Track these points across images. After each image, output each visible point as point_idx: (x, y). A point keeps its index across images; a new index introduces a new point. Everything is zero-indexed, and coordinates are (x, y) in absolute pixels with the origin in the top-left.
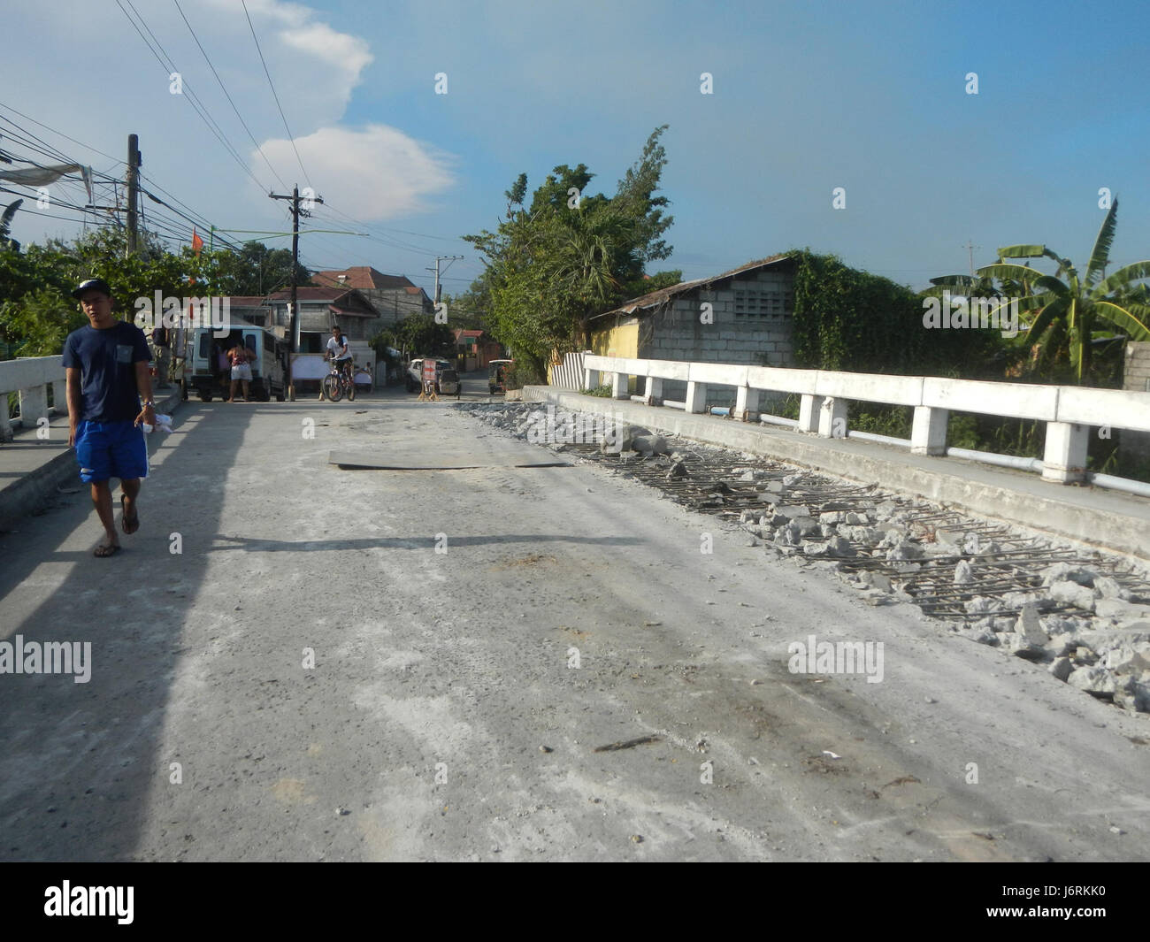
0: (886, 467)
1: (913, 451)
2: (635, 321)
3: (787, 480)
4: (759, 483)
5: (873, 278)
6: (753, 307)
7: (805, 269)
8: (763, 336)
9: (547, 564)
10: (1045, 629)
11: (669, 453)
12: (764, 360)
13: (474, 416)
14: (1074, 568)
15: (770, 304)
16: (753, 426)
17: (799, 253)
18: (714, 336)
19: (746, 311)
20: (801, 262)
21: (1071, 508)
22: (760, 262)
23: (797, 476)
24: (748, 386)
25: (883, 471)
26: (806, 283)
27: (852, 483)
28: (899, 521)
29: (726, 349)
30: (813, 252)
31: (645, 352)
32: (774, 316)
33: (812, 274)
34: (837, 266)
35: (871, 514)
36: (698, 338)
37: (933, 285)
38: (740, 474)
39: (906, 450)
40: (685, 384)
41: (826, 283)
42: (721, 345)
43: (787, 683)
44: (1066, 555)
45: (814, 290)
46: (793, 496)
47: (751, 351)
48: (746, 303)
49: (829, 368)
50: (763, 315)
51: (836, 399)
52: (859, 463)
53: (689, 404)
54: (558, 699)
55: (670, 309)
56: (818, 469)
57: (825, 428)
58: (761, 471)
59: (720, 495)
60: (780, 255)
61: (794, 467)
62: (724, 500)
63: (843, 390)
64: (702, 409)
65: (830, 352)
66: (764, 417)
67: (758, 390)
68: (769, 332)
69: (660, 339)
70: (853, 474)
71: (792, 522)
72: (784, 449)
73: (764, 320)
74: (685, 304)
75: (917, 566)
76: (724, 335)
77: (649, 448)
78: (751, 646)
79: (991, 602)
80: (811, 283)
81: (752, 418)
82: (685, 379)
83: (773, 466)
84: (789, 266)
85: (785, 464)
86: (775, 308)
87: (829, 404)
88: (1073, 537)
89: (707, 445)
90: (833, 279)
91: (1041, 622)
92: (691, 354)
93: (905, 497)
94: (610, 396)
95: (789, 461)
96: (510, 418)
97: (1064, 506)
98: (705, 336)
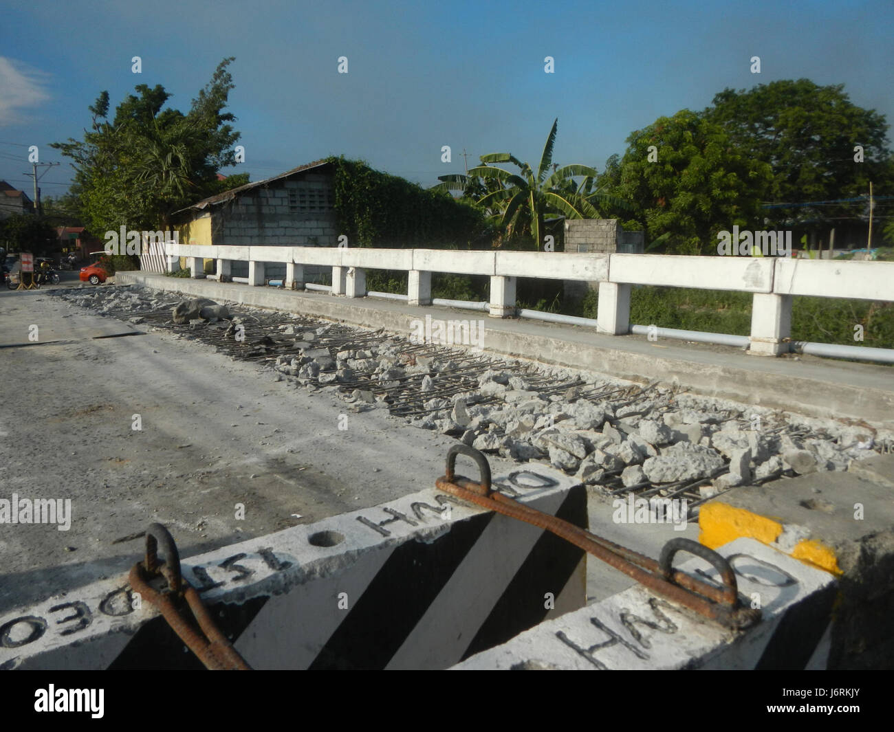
0: (389, 316)
1: (409, 303)
2: (208, 214)
3: (319, 331)
4: (298, 335)
5: (392, 178)
6: (304, 202)
7: (342, 172)
8: (314, 224)
9: (105, 412)
10: (469, 414)
11: (230, 318)
12: (315, 242)
13: (66, 299)
14: (497, 373)
15: (317, 199)
16: (300, 293)
17: (336, 159)
18: (274, 225)
19: (298, 204)
20: (337, 166)
21: (502, 334)
22: (306, 166)
23: (327, 328)
24: (294, 263)
25: (387, 318)
26: (343, 182)
27: (367, 329)
28: (392, 353)
29: (285, 235)
30: (347, 158)
31: (218, 239)
32: (321, 208)
33: (347, 175)
34: (365, 169)
35: (374, 350)
36: (262, 227)
37: (440, 182)
38: (284, 330)
39: (405, 303)
40: (246, 263)
41: (358, 182)
42: (280, 232)
43: (278, 473)
44: (499, 365)
45: (349, 188)
46: (322, 342)
47: (305, 236)
48: (298, 198)
49: (365, 246)
50: (312, 208)
51: (357, 269)
52: (370, 314)
53: (251, 279)
54: (90, 511)
55: (237, 204)
56: (343, 321)
57: (350, 291)
58: (300, 326)
59: (264, 346)
60: (322, 160)
61: (327, 321)
62: (266, 349)
63: (360, 262)
64: (262, 283)
65: (364, 235)
66: (308, 285)
67: (302, 265)
68: (317, 220)
69: (230, 229)
70: (367, 323)
71: (315, 361)
72: (319, 308)
73: (313, 211)
74: (249, 200)
75: (398, 383)
76: (282, 224)
77: (214, 316)
78: (258, 451)
79: (440, 401)
80: (347, 182)
81: (299, 287)
82: (247, 259)
83: (312, 321)
84: (330, 169)
85: (320, 320)
86: (321, 202)
87: (352, 273)
88: (504, 353)
89: (264, 310)
90: (363, 178)
91: (466, 410)
92: (256, 240)
93: (401, 336)
94: (189, 276)
95: (323, 317)
96: (99, 301)
97: (498, 333)
98: (267, 225)
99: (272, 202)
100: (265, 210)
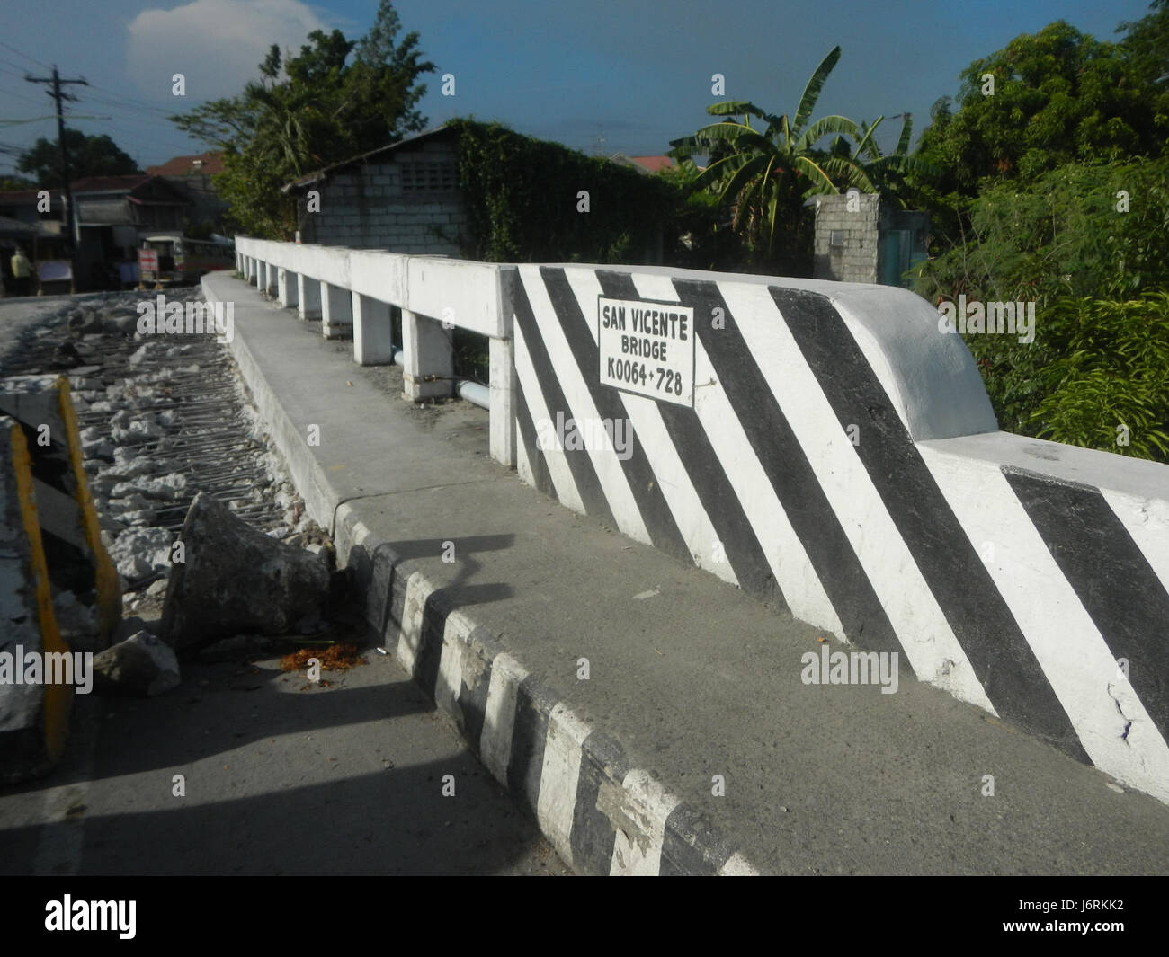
5: (541, 144)
6: (422, 179)
7: (468, 138)
8: (435, 208)
12: (439, 233)
15: (439, 175)
17: (459, 121)
18: (382, 211)
19: (414, 183)
20: (462, 130)
26: (469, 152)
29: (396, 224)
30: (477, 119)
32: (447, 187)
33: (475, 142)
34: (500, 132)
36: (364, 213)
41: (489, 151)
42: (389, 220)
45: (478, 159)
47: (423, 224)
48: (413, 175)
50: (432, 187)
60: (441, 123)
65: (499, 222)
68: (440, 203)
73: (435, 192)
74: (346, 180)
76: (393, 208)
80: (475, 152)
84: (452, 135)
86: (445, 179)
90: (495, 146)
92: (358, 230)
98: (372, 211)
99: (379, 180)
100: (369, 192)
